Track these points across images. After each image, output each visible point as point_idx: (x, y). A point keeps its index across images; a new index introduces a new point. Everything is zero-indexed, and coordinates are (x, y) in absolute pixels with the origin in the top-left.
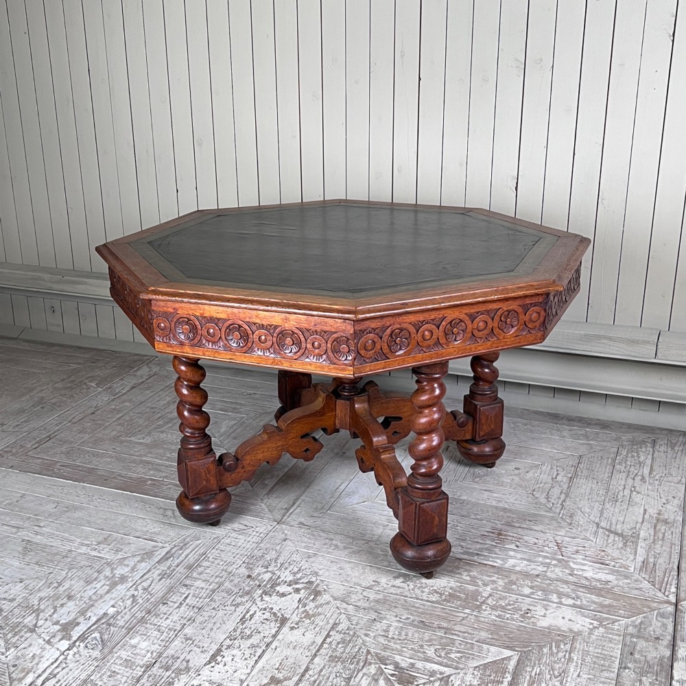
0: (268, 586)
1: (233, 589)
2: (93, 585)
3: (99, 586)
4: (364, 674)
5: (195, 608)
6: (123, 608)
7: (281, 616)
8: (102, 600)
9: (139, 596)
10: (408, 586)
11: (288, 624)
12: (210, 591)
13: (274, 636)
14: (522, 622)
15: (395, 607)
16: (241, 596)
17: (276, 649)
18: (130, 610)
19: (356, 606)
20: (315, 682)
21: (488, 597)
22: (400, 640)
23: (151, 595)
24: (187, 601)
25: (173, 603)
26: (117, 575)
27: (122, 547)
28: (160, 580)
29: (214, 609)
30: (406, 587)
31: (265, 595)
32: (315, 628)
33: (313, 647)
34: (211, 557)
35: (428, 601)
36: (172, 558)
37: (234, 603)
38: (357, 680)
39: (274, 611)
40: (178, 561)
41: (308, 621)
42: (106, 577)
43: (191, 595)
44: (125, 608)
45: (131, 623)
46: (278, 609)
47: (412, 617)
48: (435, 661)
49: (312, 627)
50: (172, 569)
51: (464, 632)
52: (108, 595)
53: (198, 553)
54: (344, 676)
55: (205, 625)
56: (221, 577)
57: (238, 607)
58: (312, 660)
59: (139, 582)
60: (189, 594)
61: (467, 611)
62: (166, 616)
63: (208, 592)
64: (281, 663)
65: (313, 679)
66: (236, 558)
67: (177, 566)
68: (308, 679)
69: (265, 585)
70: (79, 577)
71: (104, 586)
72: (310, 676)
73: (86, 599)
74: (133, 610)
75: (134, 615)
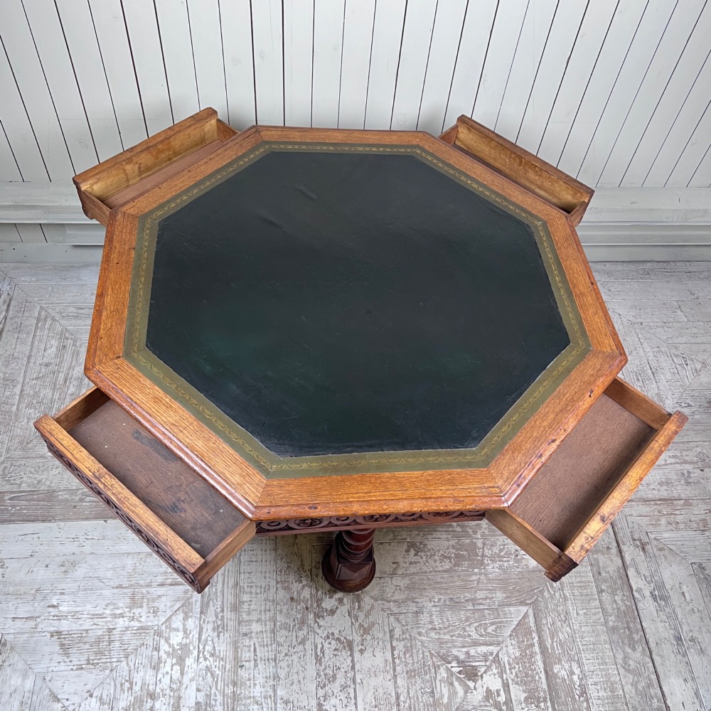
0: (315, 606)
1: (288, 621)
2: (162, 671)
3: (168, 668)
4: (440, 680)
5: (270, 661)
6: (209, 689)
7: (345, 641)
8: (184, 687)
9: (213, 666)
10: (422, 558)
11: (356, 649)
12: (271, 633)
13: (353, 668)
14: (517, 567)
15: (425, 589)
16: (300, 629)
17: (362, 683)
18: (217, 689)
19: (396, 602)
20: (410, 707)
21: (483, 547)
22: (446, 628)
23: (222, 659)
24: (258, 654)
25: (248, 663)
26: (177, 647)
27: (155, 604)
28: (218, 636)
29: (286, 655)
30: (421, 560)
31: (319, 618)
32: (378, 643)
33: (388, 666)
34: (245, 586)
35: (444, 571)
36: (211, 601)
37: (299, 640)
38: (439, 689)
39: (336, 636)
40: (219, 603)
41: (369, 637)
42: (168, 654)
43: (257, 645)
44: (211, 688)
45: (228, 705)
46: (338, 632)
47: (442, 597)
48: (481, 641)
49: (376, 643)
50: (220, 617)
51: (486, 599)
52: (185, 677)
53: (230, 585)
54: (428, 690)
55: (291, 679)
56: (270, 610)
57: (304, 644)
58: (396, 682)
59: (201, 647)
60: (254, 644)
61: (476, 570)
62: (252, 682)
63: (269, 635)
64: (375, 698)
65: (407, 705)
66: (267, 578)
67: (223, 611)
68: (404, 706)
69: (312, 605)
70: (142, 664)
71: (174, 667)
72: (404, 702)
73: (168, 692)
74: (219, 688)
75: (224, 692)
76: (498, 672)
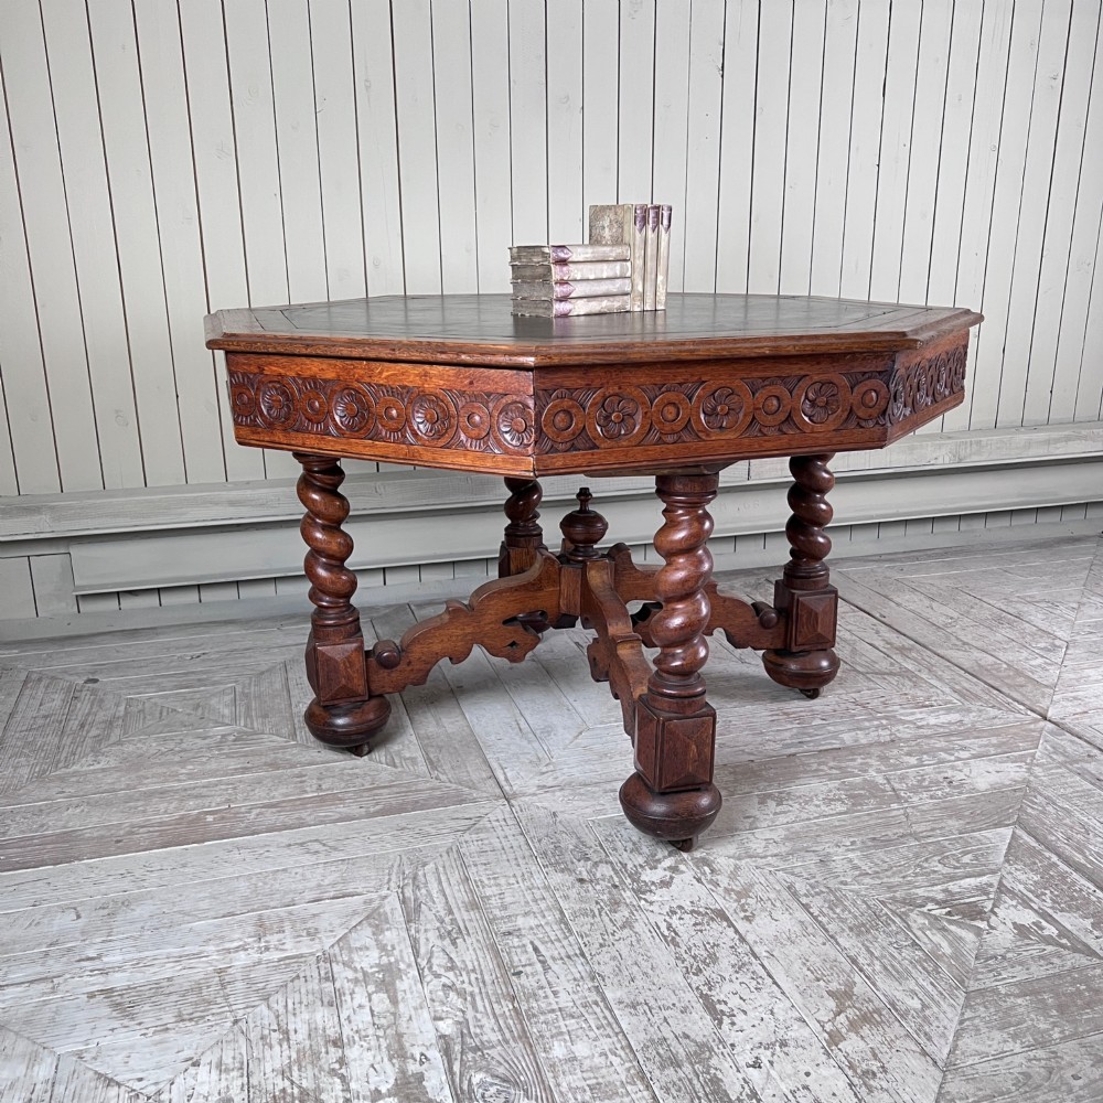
0: (629, 881)
1: (585, 906)
2: (349, 1005)
3: (361, 1000)
4: (919, 929)
5: (574, 958)
6: (459, 1014)
7: (708, 912)
8: (405, 1019)
9: (457, 982)
10: (791, 806)
11: (735, 918)
13: (743, 940)
14: (961, 793)
15: (818, 836)
16: (614, 911)
17: (772, 955)
18: (477, 1012)
19: (776, 855)
21: (889, 782)
22: (886, 870)
23: (474, 971)
24: (544, 953)
25: (528, 967)
26: (369, 970)
27: (309, 925)
28: (454, 944)
30: (791, 809)
31: (643, 894)
32: (773, 905)
33: (810, 928)
35: (840, 814)
37: (618, 924)
38: (925, 940)
39: (688, 908)
40: (440, 905)
41: (751, 901)
42: (354, 981)
43: (537, 943)
44: (464, 1012)
45: (509, 1028)
46: (689, 903)
47: (856, 839)
48: (960, 875)
49: (769, 905)
51: (933, 830)
52: (401, 1005)
53: (454, 883)
54: (905, 944)
55: (626, 974)
56: (543, 899)
57: (632, 927)
58: (837, 944)
59: (423, 963)
60: (532, 942)
61: (894, 805)
62: (548, 990)
63: (556, 927)
64: (809, 970)
65: (877, 967)
67: (451, 913)
68: (874, 970)
69: (622, 882)
70: (301, 1003)
71: (374, 997)
72: (869, 965)
73: (371, 1031)
74: (481, 1008)
75: (494, 1014)
76: (1018, 903)
